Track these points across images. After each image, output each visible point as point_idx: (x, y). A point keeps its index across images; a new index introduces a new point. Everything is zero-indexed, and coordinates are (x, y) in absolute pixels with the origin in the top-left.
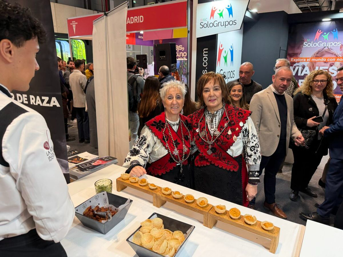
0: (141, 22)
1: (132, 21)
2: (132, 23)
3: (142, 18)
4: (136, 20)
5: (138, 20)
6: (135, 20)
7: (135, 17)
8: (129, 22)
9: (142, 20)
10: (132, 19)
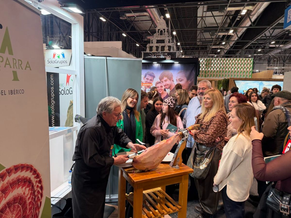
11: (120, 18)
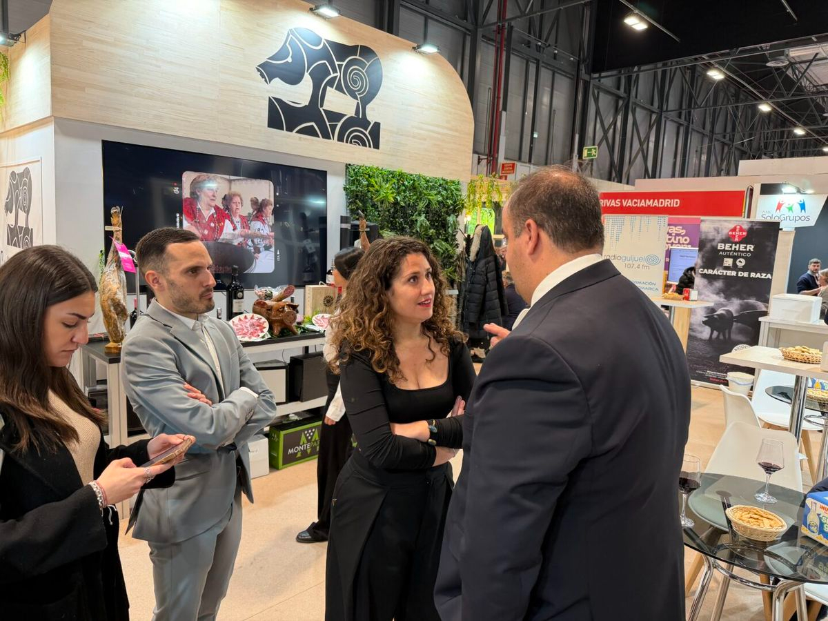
0: (675, 206)
1: (662, 204)
2: (660, 206)
3: (677, 202)
4: (668, 204)
5: (670, 204)
6: (666, 203)
7: (667, 200)
8: (657, 205)
9: (677, 204)
10: (662, 202)
11: (769, 64)
